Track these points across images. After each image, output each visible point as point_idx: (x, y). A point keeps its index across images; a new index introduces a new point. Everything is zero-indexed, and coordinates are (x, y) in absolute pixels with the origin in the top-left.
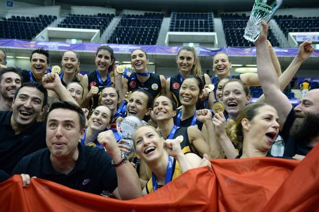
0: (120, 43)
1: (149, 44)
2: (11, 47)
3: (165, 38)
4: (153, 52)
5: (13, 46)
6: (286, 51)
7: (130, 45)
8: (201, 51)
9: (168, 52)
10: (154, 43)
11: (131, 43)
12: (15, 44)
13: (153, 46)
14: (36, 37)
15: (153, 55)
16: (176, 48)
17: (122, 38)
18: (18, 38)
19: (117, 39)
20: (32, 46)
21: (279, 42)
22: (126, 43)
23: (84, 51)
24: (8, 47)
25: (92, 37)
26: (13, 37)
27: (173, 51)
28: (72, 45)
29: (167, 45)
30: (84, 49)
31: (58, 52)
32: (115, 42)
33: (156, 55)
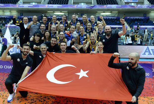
0: (53, 4)
1: (65, 4)
2: (9, 7)
3: (72, 1)
4: (67, 7)
5: (10, 7)
6: (120, 6)
7: (57, 5)
8: (87, 7)
9: (74, 7)
10: (67, 4)
11: (58, 4)
12: (10, 6)
13: (66, 5)
14: (18, 2)
15: (67, 9)
16: (76, 5)
17: (54, 2)
18: (11, 3)
19: (52, 2)
20: (17, 6)
21: (118, 2)
22: (55, 4)
23: (39, 8)
24: (7, 7)
25: (42, 2)
26: (9, 3)
27: (75, 7)
28: (33, 5)
29: (73, 4)
30: (39, 7)
31: (28, 8)
32: (51, 4)
33: (68, 9)
